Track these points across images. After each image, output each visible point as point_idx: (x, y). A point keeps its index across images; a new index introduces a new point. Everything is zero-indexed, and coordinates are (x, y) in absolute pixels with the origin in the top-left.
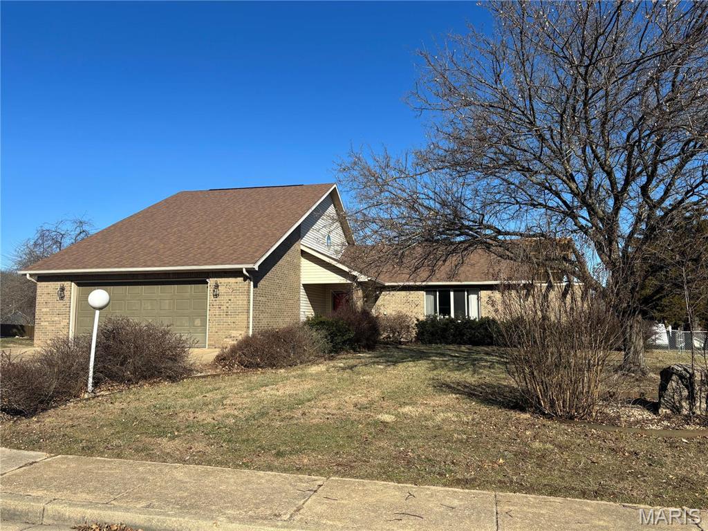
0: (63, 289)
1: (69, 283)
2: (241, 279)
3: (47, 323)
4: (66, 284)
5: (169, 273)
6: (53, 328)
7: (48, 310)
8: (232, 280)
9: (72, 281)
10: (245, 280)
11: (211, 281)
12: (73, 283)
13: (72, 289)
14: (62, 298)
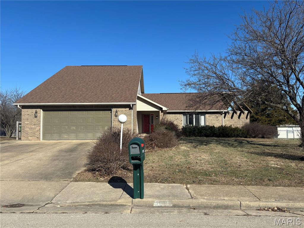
0: (36, 112)
1: (39, 109)
2: (128, 109)
3: (28, 129)
4: (38, 110)
5: (93, 106)
6: (32, 131)
7: (28, 122)
8: (124, 109)
9: (41, 109)
10: (130, 109)
11: (114, 110)
12: (41, 110)
13: (41, 112)
14: (36, 117)
